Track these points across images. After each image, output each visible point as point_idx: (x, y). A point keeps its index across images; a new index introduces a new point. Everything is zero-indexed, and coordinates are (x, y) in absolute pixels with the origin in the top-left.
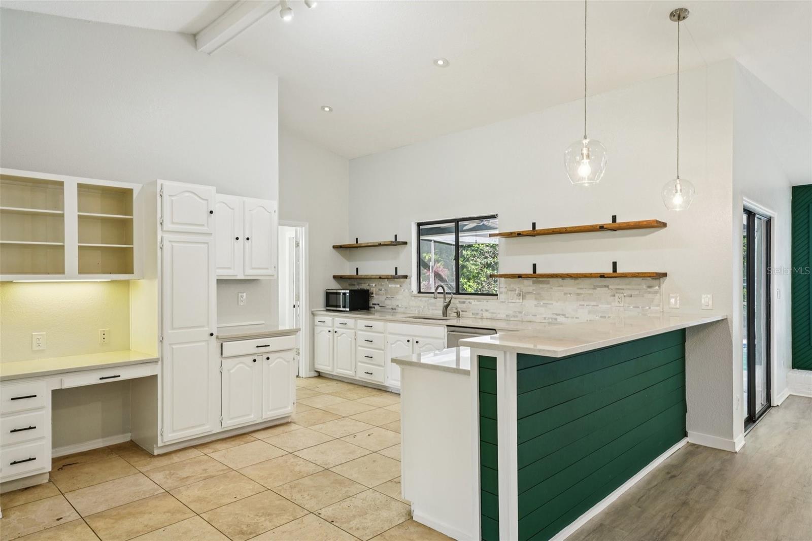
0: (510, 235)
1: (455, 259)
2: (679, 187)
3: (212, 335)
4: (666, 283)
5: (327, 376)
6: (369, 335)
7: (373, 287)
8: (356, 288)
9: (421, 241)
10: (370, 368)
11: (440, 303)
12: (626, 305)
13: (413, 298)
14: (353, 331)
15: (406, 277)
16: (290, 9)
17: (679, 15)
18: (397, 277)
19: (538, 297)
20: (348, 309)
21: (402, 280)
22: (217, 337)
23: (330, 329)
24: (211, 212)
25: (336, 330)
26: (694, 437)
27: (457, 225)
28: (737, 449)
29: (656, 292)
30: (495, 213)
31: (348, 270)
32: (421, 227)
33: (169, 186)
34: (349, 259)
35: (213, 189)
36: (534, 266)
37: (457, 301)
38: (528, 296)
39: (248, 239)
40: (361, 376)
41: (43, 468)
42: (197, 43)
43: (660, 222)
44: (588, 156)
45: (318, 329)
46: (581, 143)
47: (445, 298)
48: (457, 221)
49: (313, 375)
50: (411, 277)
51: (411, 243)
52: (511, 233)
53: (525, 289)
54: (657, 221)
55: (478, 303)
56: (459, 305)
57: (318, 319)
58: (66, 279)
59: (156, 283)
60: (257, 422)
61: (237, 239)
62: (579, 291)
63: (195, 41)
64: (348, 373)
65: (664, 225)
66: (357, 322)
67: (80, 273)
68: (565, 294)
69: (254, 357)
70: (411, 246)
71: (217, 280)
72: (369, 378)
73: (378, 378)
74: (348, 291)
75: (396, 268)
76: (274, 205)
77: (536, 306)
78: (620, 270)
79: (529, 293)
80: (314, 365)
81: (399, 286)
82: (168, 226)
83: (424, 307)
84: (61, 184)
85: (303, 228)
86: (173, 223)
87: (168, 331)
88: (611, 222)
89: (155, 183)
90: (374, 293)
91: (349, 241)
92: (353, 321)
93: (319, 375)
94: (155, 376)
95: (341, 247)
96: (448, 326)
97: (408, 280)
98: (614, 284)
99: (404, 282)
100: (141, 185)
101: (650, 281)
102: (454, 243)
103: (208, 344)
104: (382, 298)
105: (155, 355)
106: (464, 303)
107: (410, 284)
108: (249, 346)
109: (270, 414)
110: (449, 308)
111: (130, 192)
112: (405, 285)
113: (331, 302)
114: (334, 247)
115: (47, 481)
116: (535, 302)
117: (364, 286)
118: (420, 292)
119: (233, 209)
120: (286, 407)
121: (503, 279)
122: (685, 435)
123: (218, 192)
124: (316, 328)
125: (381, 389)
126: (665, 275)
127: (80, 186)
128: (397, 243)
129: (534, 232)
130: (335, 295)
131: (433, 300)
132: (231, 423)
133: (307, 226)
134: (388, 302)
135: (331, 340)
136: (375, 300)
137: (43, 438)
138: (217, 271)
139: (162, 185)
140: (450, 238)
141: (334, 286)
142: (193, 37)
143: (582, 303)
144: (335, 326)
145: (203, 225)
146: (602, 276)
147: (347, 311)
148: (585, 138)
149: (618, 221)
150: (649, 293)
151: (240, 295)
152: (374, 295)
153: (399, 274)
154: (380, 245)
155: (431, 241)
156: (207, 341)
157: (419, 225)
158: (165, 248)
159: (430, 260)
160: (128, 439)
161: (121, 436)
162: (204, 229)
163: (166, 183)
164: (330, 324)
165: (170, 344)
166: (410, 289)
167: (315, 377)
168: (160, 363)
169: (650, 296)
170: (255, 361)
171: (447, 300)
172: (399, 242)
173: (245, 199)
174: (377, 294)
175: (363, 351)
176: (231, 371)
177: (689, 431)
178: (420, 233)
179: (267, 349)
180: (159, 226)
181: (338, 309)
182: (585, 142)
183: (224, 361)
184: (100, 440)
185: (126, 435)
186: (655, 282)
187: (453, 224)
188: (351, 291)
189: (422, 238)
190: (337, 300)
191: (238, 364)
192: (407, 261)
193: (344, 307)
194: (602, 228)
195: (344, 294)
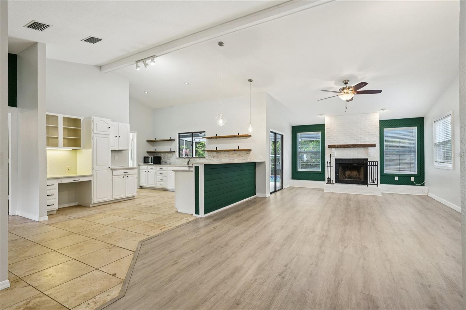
0: (209, 138)
1: (192, 146)
2: (250, 126)
3: (109, 168)
4: (251, 153)
5: (144, 188)
6: (161, 172)
7: (162, 155)
8: (156, 156)
9: (180, 140)
10: (161, 183)
11: (187, 160)
12: (241, 159)
13: (177, 159)
14: (155, 171)
15: (174, 152)
16: (139, 67)
17: (250, 81)
18: (171, 152)
19: (218, 157)
20: (153, 163)
21: (173, 153)
22: (111, 169)
23: (146, 171)
24: (109, 128)
25: (148, 171)
26: (258, 195)
27: (193, 135)
28: (267, 197)
29: (249, 155)
30: (204, 131)
31: (152, 149)
32: (180, 135)
33: (96, 119)
34: (153, 146)
35: (110, 120)
36: (216, 148)
37: (192, 160)
38: (214, 157)
39: (120, 137)
40: (158, 186)
41: (56, 208)
42: (101, 69)
43: (249, 135)
44: (222, 119)
45: (141, 171)
46: (220, 115)
47: (188, 159)
48: (192, 133)
49: (139, 188)
50: (176, 152)
51: (176, 140)
52: (209, 137)
53: (213, 155)
54: (248, 135)
55: (199, 160)
56: (193, 161)
57: (141, 167)
58: (59, 148)
59: (91, 150)
60: (124, 198)
61: (116, 137)
62: (229, 155)
63: (101, 68)
64: (153, 186)
65: (251, 136)
66: (157, 168)
67: (63, 146)
68: (225, 156)
69: (123, 176)
70: (176, 141)
71: (111, 150)
72: (161, 186)
73: (165, 186)
74: (153, 157)
75: (171, 149)
76: (128, 125)
77: (217, 160)
78: (240, 149)
79: (215, 156)
80: (139, 184)
81: (172, 155)
82: (95, 131)
83: (181, 162)
84: (57, 117)
85: (135, 134)
86: (97, 131)
87: (95, 166)
88: (237, 134)
89: (91, 117)
90: (163, 157)
91: (153, 139)
92: (155, 167)
93: (141, 188)
94: (91, 181)
95: (150, 141)
96: (189, 167)
97: (175, 153)
98: (238, 153)
99: (174, 154)
100: (84, 118)
101: (247, 152)
102: (191, 141)
103: (108, 171)
104: (166, 160)
105: (91, 174)
106: (194, 160)
107: (176, 154)
108: (122, 172)
109: (128, 195)
110: (189, 162)
111: (80, 120)
112: (174, 155)
113: (146, 161)
114: (147, 141)
115: (56, 213)
116: (217, 159)
117: (159, 155)
118: (179, 157)
119: (114, 127)
120: (134, 193)
121: (207, 152)
122: (255, 194)
123: (111, 121)
124: (140, 170)
125: (166, 190)
126: (251, 150)
127: (64, 118)
128: (171, 140)
129: (216, 137)
130: (147, 159)
131: (184, 160)
132: (115, 197)
133: (137, 133)
134: (168, 161)
135: (146, 174)
136: (163, 160)
137: (56, 198)
138: (111, 147)
139: (93, 118)
140: (190, 139)
141: (147, 155)
142: (100, 67)
143: (230, 159)
144: (148, 169)
145: (106, 132)
146: (234, 150)
147: (152, 164)
148: (221, 114)
149: (239, 134)
150: (247, 155)
151: (115, 156)
152: (162, 159)
153: (172, 151)
154: (165, 140)
155: (183, 140)
156: (108, 170)
157: (179, 134)
158: (94, 139)
159: (183, 148)
160: (77, 204)
161: (74, 203)
162: (107, 133)
163: (94, 117)
164: (146, 169)
165: (96, 170)
166: (176, 156)
167: (140, 188)
168: (92, 176)
169: (247, 156)
170: (123, 177)
171: (189, 159)
172: (172, 139)
173: (119, 123)
174: (164, 158)
175: (159, 177)
176: (116, 180)
177: (256, 193)
178: (179, 137)
179: (128, 173)
180: (92, 132)
181: (149, 163)
182: (221, 115)
183: (113, 177)
184: (67, 204)
185: (76, 203)
186: (249, 152)
187: (191, 134)
188: (154, 157)
189: (180, 139)
190: (148, 160)
191: (117, 178)
192: (175, 146)
193: (151, 163)
194: (234, 136)
195: (151, 158)
